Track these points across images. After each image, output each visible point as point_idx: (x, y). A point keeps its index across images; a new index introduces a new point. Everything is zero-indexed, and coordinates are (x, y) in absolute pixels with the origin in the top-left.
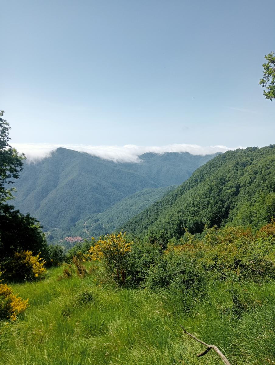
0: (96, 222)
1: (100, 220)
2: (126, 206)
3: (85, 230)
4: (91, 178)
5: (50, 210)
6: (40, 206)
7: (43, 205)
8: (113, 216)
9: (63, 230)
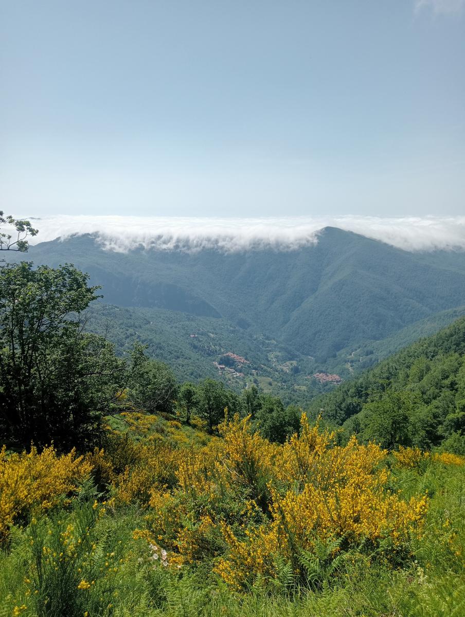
0: (367, 355)
1: (374, 351)
2: (422, 332)
3: (348, 366)
4: (374, 279)
5: (302, 328)
6: (289, 320)
7: (294, 319)
8: (396, 348)
9: (316, 362)
